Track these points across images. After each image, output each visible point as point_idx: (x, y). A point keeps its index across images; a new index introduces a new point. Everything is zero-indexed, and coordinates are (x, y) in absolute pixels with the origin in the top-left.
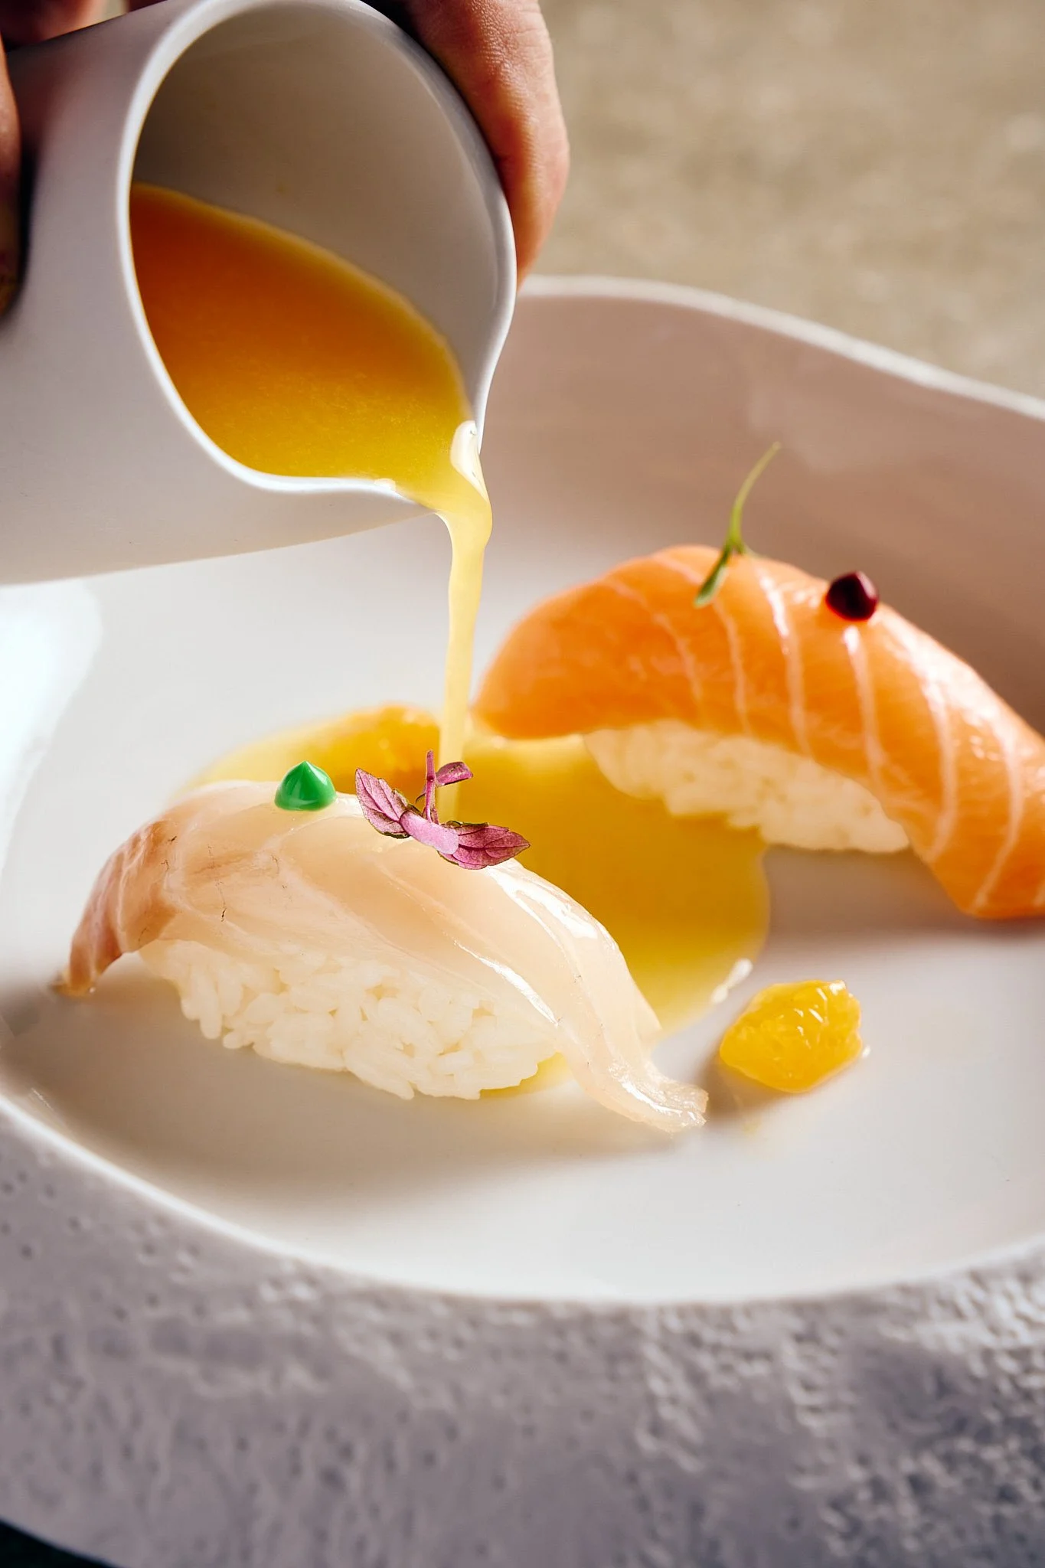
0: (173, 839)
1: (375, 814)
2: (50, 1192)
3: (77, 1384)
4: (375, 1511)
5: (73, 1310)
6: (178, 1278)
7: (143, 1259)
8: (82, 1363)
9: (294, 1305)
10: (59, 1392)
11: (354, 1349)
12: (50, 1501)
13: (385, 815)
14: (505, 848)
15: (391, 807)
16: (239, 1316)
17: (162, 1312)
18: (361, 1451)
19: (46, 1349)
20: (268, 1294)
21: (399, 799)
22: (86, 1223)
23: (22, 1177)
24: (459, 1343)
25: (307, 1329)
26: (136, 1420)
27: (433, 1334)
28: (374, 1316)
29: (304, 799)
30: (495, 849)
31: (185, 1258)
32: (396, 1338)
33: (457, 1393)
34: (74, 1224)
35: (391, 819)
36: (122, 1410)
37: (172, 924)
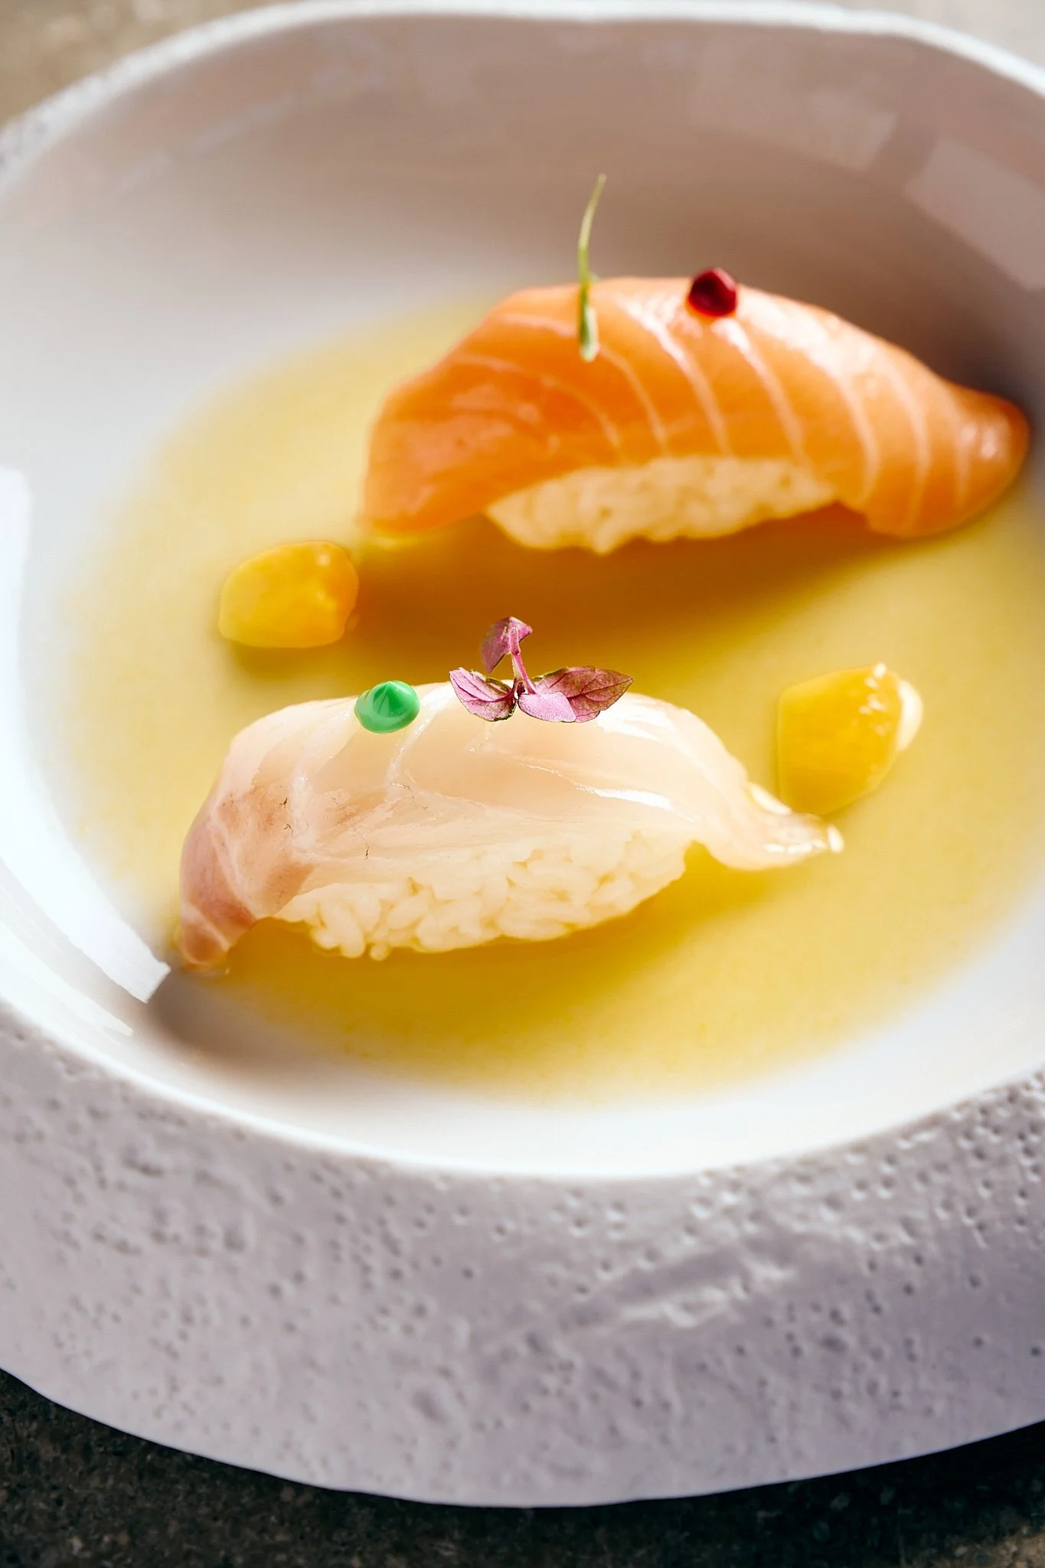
0: (285, 802)
1: (473, 704)
2: (463, 1211)
3: (567, 1367)
4: (877, 1355)
5: (535, 1306)
6: (615, 1236)
7: (577, 1232)
8: (561, 1347)
9: (729, 1212)
10: (551, 1381)
11: (799, 1227)
12: (578, 1474)
13: (480, 700)
14: (606, 689)
15: (478, 689)
16: (689, 1245)
17: (619, 1272)
18: (847, 1311)
19: (523, 1349)
20: (700, 1213)
21: (478, 678)
22: (510, 1226)
23: (430, 1209)
24: (888, 1183)
25: (751, 1228)
26: (636, 1375)
27: (862, 1185)
28: (800, 1190)
29: (394, 715)
30: (598, 692)
31: (614, 1216)
32: (833, 1202)
33: (908, 1225)
34: (500, 1230)
35: (485, 702)
36: (619, 1372)
37: (310, 878)
